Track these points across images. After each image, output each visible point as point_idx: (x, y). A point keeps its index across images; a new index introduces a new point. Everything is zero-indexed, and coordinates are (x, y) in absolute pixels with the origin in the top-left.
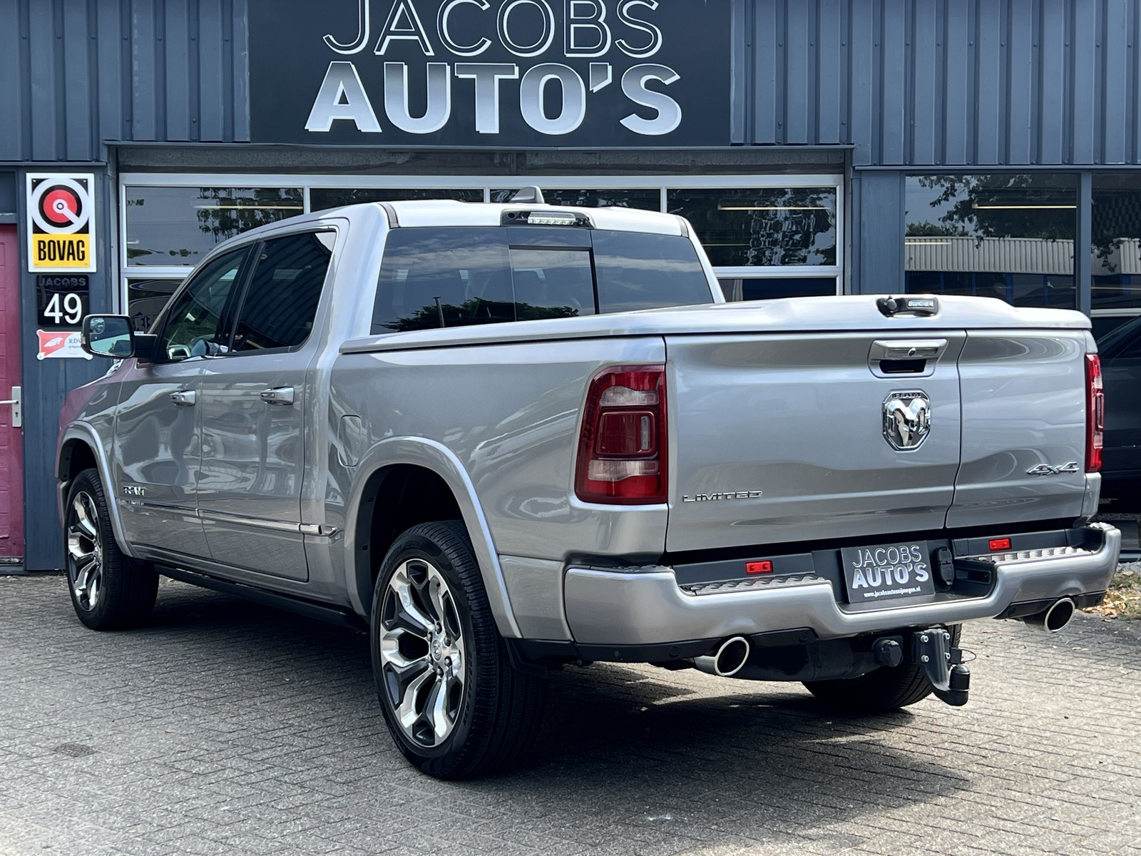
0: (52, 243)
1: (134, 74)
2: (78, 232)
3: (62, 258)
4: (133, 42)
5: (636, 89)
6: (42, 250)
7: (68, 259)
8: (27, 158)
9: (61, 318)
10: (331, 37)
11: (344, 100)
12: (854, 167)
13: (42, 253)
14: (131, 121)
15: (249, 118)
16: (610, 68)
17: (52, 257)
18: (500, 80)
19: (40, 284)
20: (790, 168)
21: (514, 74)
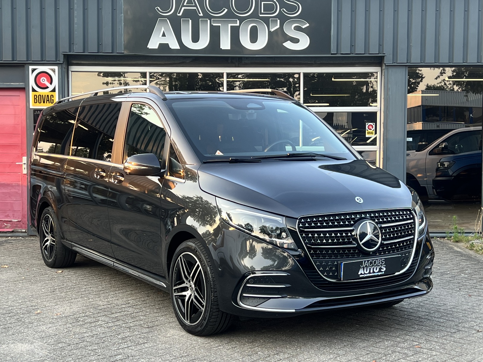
0: (40, 96)
1: (74, 24)
2: (51, 91)
3: (44, 102)
4: (74, 10)
5: (290, 31)
7: (47, 103)
8: (29, 60)
10: (159, 8)
11: (164, 35)
12: (385, 64)
13: (36, 100)
14: (74, 44)
15: (123, 43)
16: (279, 21)
17: (40, 102)
18: (231, 26)
19: (35, 113)
20: (357, 64)
21: (237, 24)
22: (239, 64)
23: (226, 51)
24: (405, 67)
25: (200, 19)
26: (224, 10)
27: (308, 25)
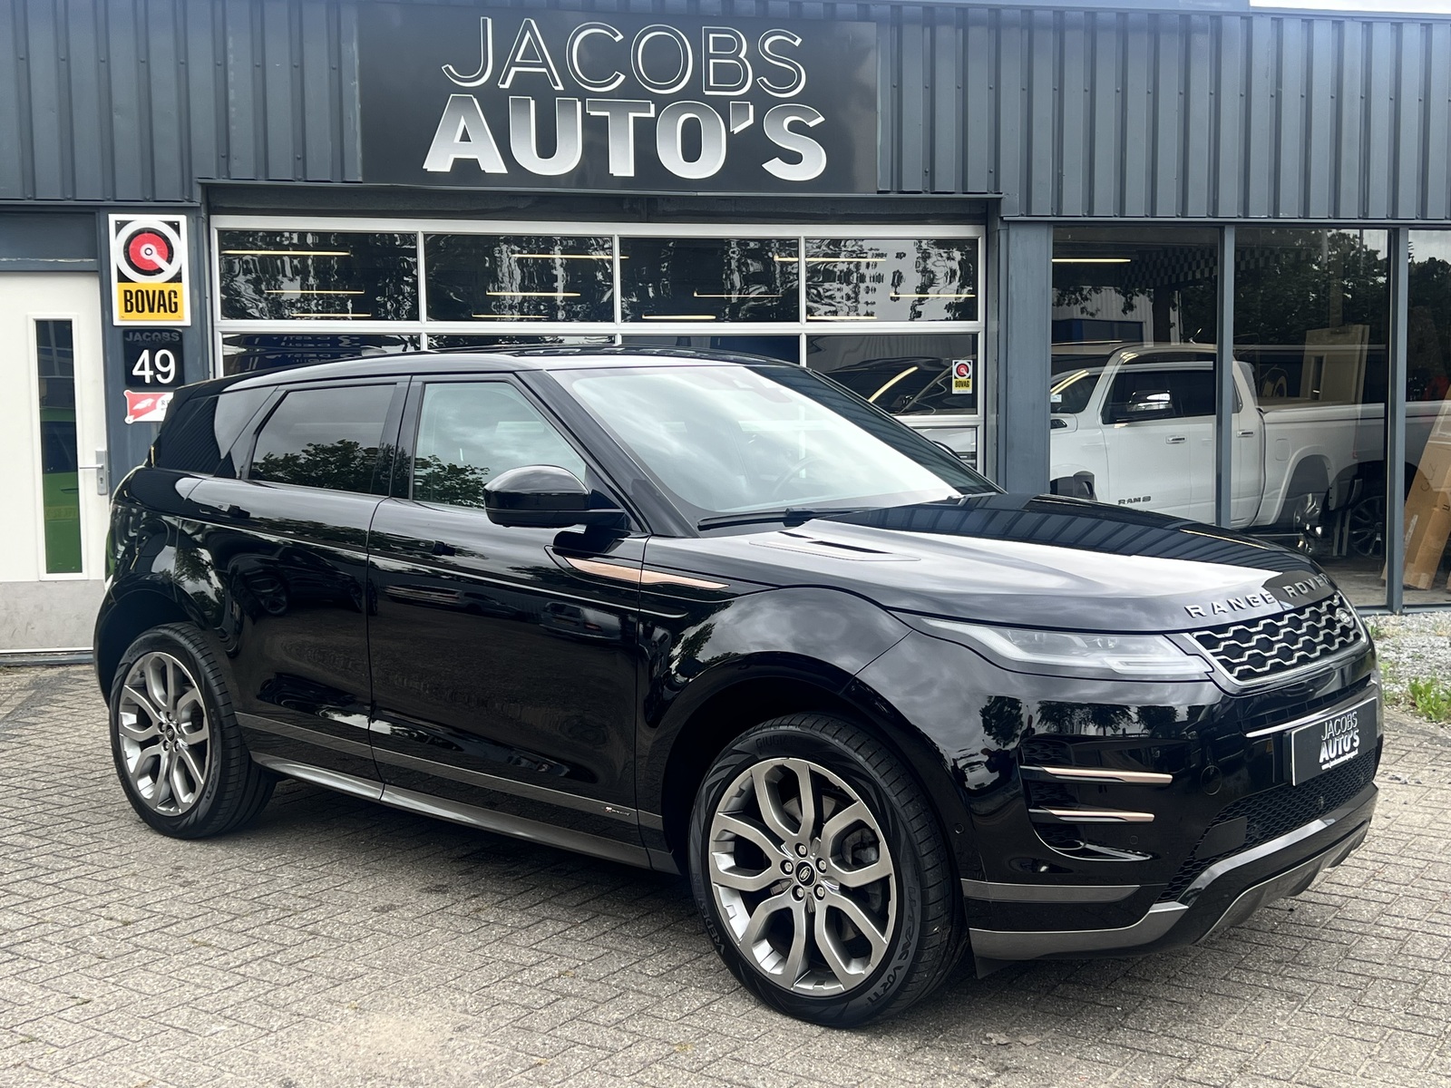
0: (140, 293)
1: (230, 104)
2: (170, 281)
3: (151, 310)
4: (229, 69)
5: (779, 133)
6: (129, 301)
7: (159, 311)
8: (109, 197)
9: (151, 376)
10: (451, 67)
11: (465, 138)
12: (1002, 218)
13: (129, 303)
14: (227, 157)
15: (360, 155)
16: (751, 108)
17: (140, 309)
18: (635, 118)
19: (127, 339)
20: (934, 218)
21: (649, 112)
22: (648, 214)
24: (1046, 226)
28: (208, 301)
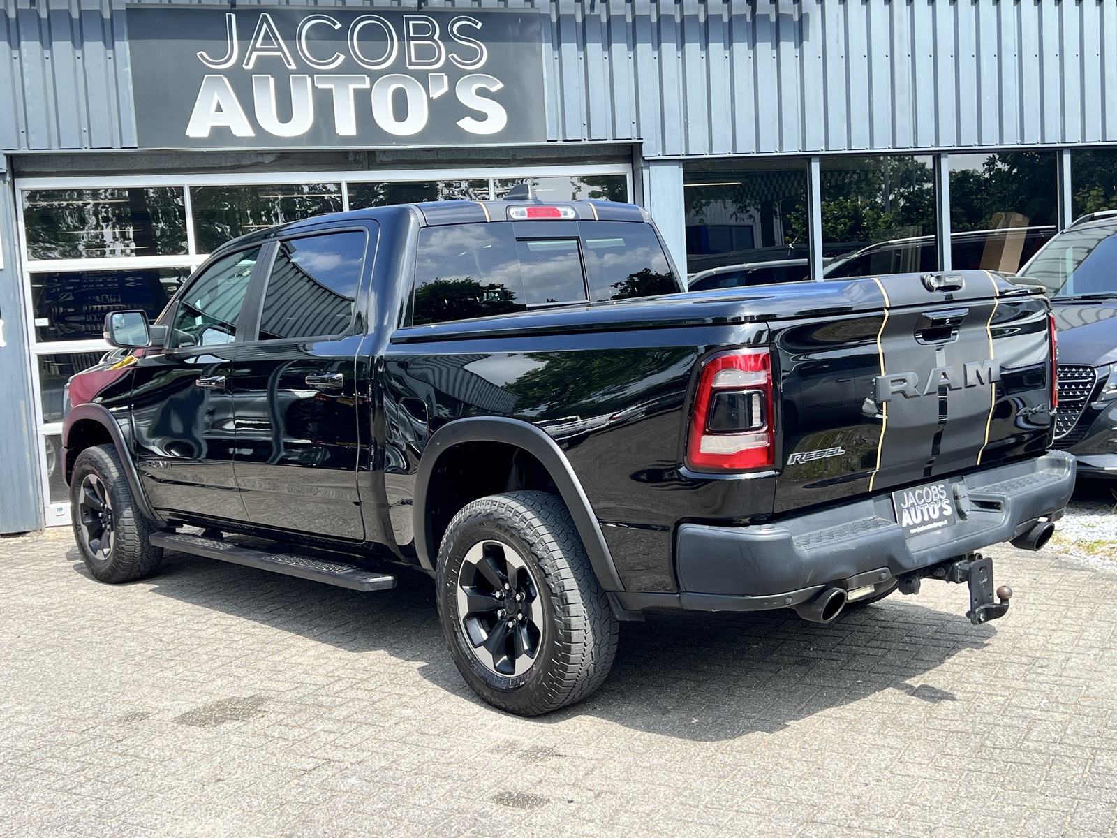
1: (24, 88)
4: (23, 61)
5: (467, 95)
10: (204, 54)
11: (219, 109)
12: (643, 158)
14: (25, 131)
15: (135, 126)
16: (446, 78)
18: (354, 89)
20: (592, 160)
21: (365, 84)
22: (369, 164)
23: (347, 139)
24: (677, 163)
25: (291, 76)
26: (338, 57)
27: (501, 85)
28: (17, 248)
